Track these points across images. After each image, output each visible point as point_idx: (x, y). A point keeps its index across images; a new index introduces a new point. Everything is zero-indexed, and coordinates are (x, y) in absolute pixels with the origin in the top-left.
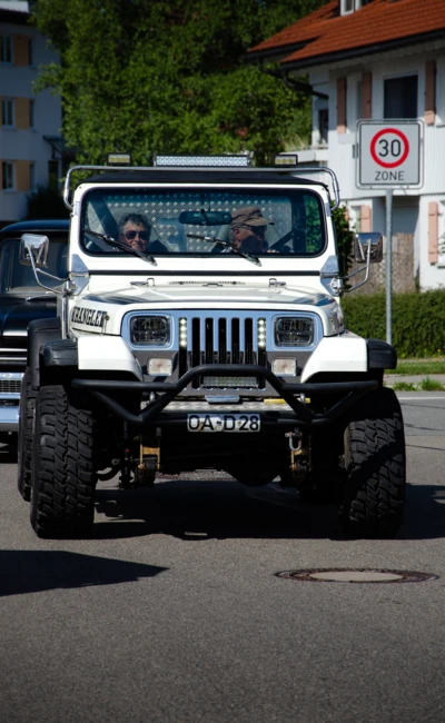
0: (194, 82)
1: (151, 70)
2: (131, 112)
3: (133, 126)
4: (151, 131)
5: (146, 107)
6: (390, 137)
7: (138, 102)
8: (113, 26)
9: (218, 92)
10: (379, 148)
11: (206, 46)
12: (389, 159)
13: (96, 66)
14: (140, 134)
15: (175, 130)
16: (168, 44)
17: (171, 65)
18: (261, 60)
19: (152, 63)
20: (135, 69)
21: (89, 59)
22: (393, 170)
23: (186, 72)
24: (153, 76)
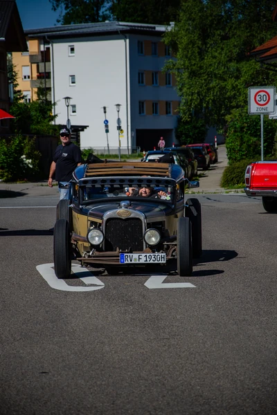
0: (233, 65)
1: (214, 60)
2: (205, 80)
3: (206, 86)
4: (214, 87)
5: (212, 77)
6: (262, 94)
7: (208, 75)
8: (197, 42)
9: (244, 69)
10: (258, 98)
11: (239, 49)
12: (262, 102)
13: (189, 59)
14: (209, 89)
15: (225, 88)
16: (222, 49)
17: (223, 58)
18: (256, 55)
19: (215, 57)
20: (207, 60)
21: (187, 57)
22: (264, 107)
23: (230, 61)
24: (215, 63)
